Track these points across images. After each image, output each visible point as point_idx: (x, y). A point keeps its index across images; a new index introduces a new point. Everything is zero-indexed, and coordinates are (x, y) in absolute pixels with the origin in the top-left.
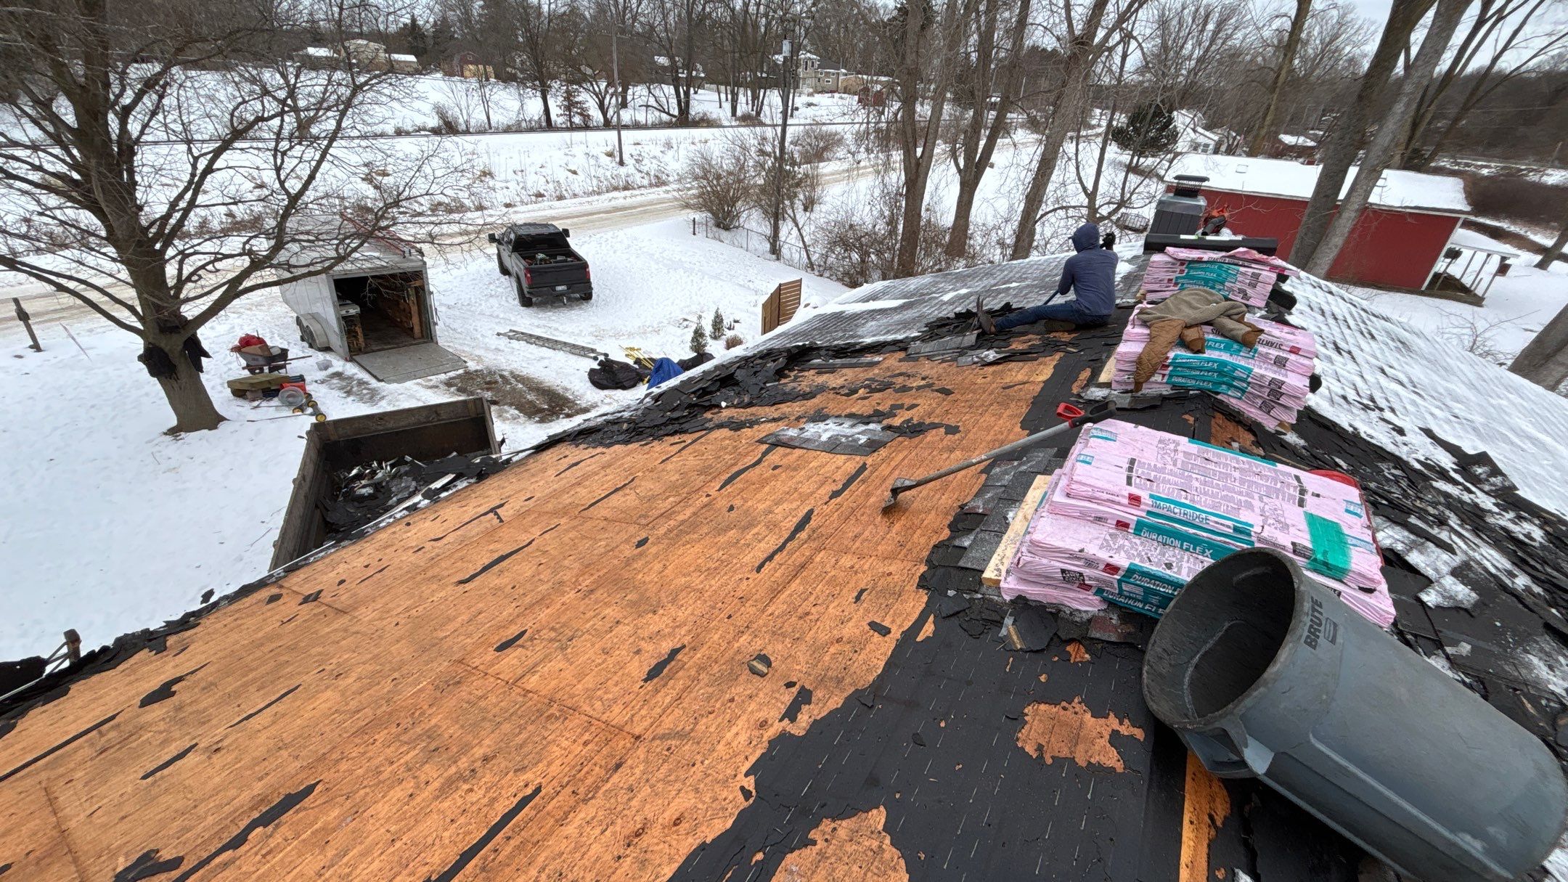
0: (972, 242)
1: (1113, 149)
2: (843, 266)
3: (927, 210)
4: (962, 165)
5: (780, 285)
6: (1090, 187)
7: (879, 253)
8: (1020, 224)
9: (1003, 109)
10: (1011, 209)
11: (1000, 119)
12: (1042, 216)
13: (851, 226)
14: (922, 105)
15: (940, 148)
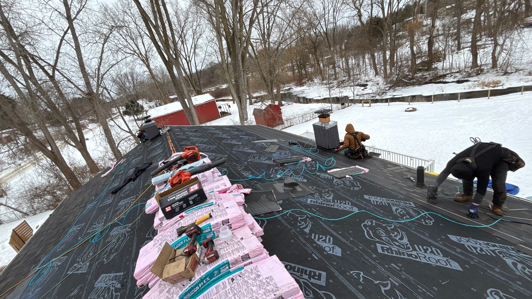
0: (99, 165)
1: (127, 118)
2: (45, 204)
3: (71, 165)
4: (74, 144)
5: (13, 230)
6: (128, 130)
7: (60, 189)
8: (112, 150)
9: (76, 120)
10: (105, 148)
11: (78, 124)
12: (118, 145)
13: (36, 188)
14: (36, 132)
15: (58, 144)
